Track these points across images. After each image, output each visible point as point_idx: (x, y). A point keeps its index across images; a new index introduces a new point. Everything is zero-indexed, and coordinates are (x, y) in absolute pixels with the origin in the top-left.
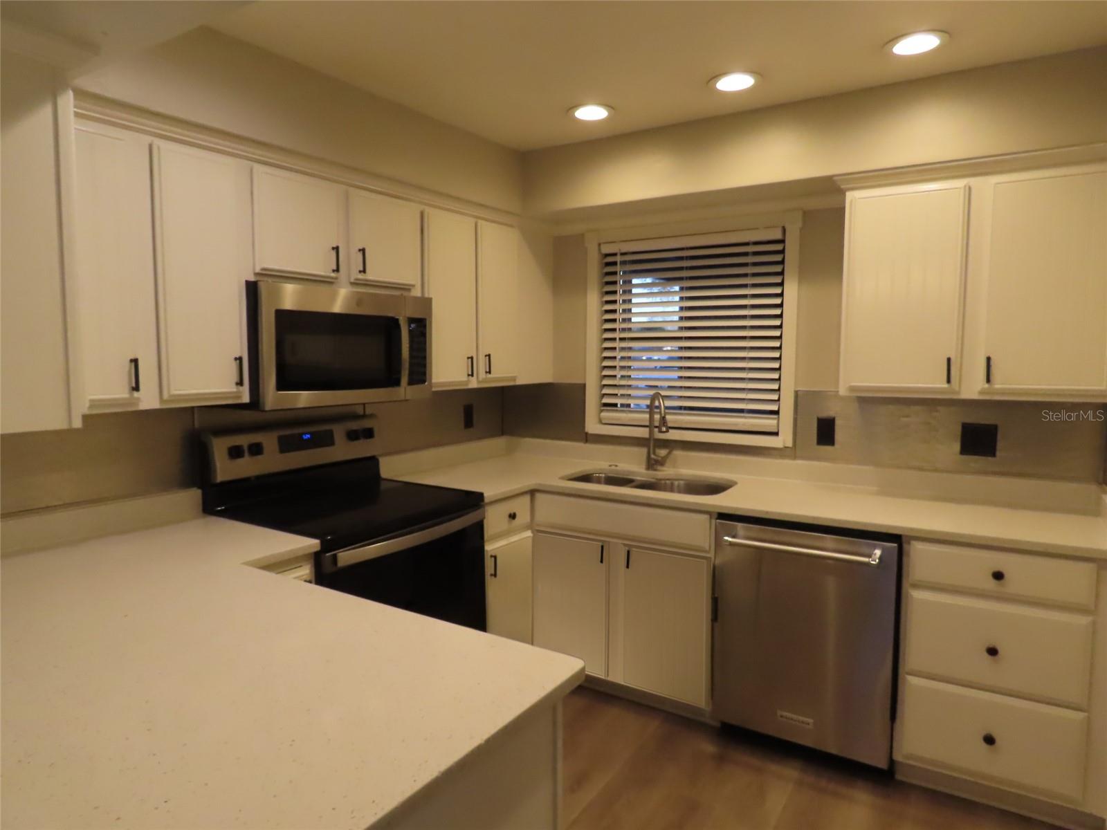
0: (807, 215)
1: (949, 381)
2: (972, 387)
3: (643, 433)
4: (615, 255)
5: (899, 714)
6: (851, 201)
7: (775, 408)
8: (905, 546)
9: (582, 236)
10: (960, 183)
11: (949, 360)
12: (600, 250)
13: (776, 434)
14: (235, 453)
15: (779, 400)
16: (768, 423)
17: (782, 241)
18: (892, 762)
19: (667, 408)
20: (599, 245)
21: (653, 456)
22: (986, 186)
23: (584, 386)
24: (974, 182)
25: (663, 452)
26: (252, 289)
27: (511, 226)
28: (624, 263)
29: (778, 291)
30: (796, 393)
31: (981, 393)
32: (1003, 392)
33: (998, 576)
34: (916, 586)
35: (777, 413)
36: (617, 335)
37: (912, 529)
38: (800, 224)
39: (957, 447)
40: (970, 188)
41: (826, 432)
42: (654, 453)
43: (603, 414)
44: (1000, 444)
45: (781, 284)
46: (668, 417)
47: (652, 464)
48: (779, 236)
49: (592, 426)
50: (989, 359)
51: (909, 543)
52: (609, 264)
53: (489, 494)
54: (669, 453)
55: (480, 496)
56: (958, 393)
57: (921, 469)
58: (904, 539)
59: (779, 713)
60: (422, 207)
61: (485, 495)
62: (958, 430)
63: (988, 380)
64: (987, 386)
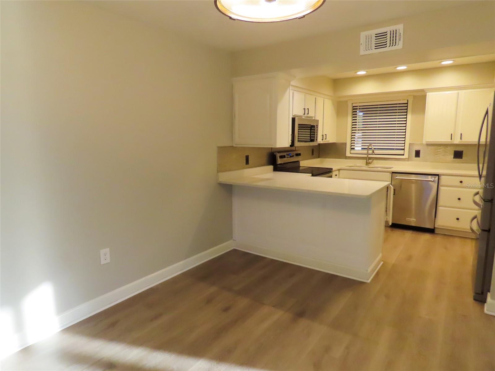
0: (415, 97)
1: (451, 139)
2: (457, 141)
3: (366, 156)
4: (357, 106)
5: (437, 217)
6: (428, 95)
7: (403, 148)
8: (440, 177)
9: (347, 101)
10: (456, 92)
11: (452, 134)
12: (352, 105)
13: (404, 155)
14: (281, 157)
15: (404, 146)
16: (401, 152)
17: (407, 103)
18: (435, 228)
19: (374, 149)
20: (352, 104)
21: (368, 162)
22: (462, 92)
23: (346, 143)
24: (460, 91)
25: (370, 161)
26: (293, 120)
27: (330, 99)
28: (359, 109)
29: (405, 117)
30: (410, 144)
31: (459, 142)
32: (464, 142)
33: (461, 182)
34: (442, 186)
35: (404, 149)
36: (357, 129)
37: (441, 173)
38: (412, 99)
39: (453, 156)
40: (458, 93)
41: (418, 154)
42: (368, 161)
43: (352, 151)
44: (464, 155)
45: (406, 115)
46: (374, 151)
47: (367, 164)
48: (406, 102)
49: (348, 154)
50: (461, 134)
51: (441, 176)
52: (355, 109)
53: (334, 168)
54: (373, 161)
55: (332, 169)
56: (454, 142)
57: (443, 162)
58: (439, 175)
59: (407, 219)
60: (316, 97)
61: (333, 169)
62: (453, 152)
63: (461, 139)
64: (461, 140)
